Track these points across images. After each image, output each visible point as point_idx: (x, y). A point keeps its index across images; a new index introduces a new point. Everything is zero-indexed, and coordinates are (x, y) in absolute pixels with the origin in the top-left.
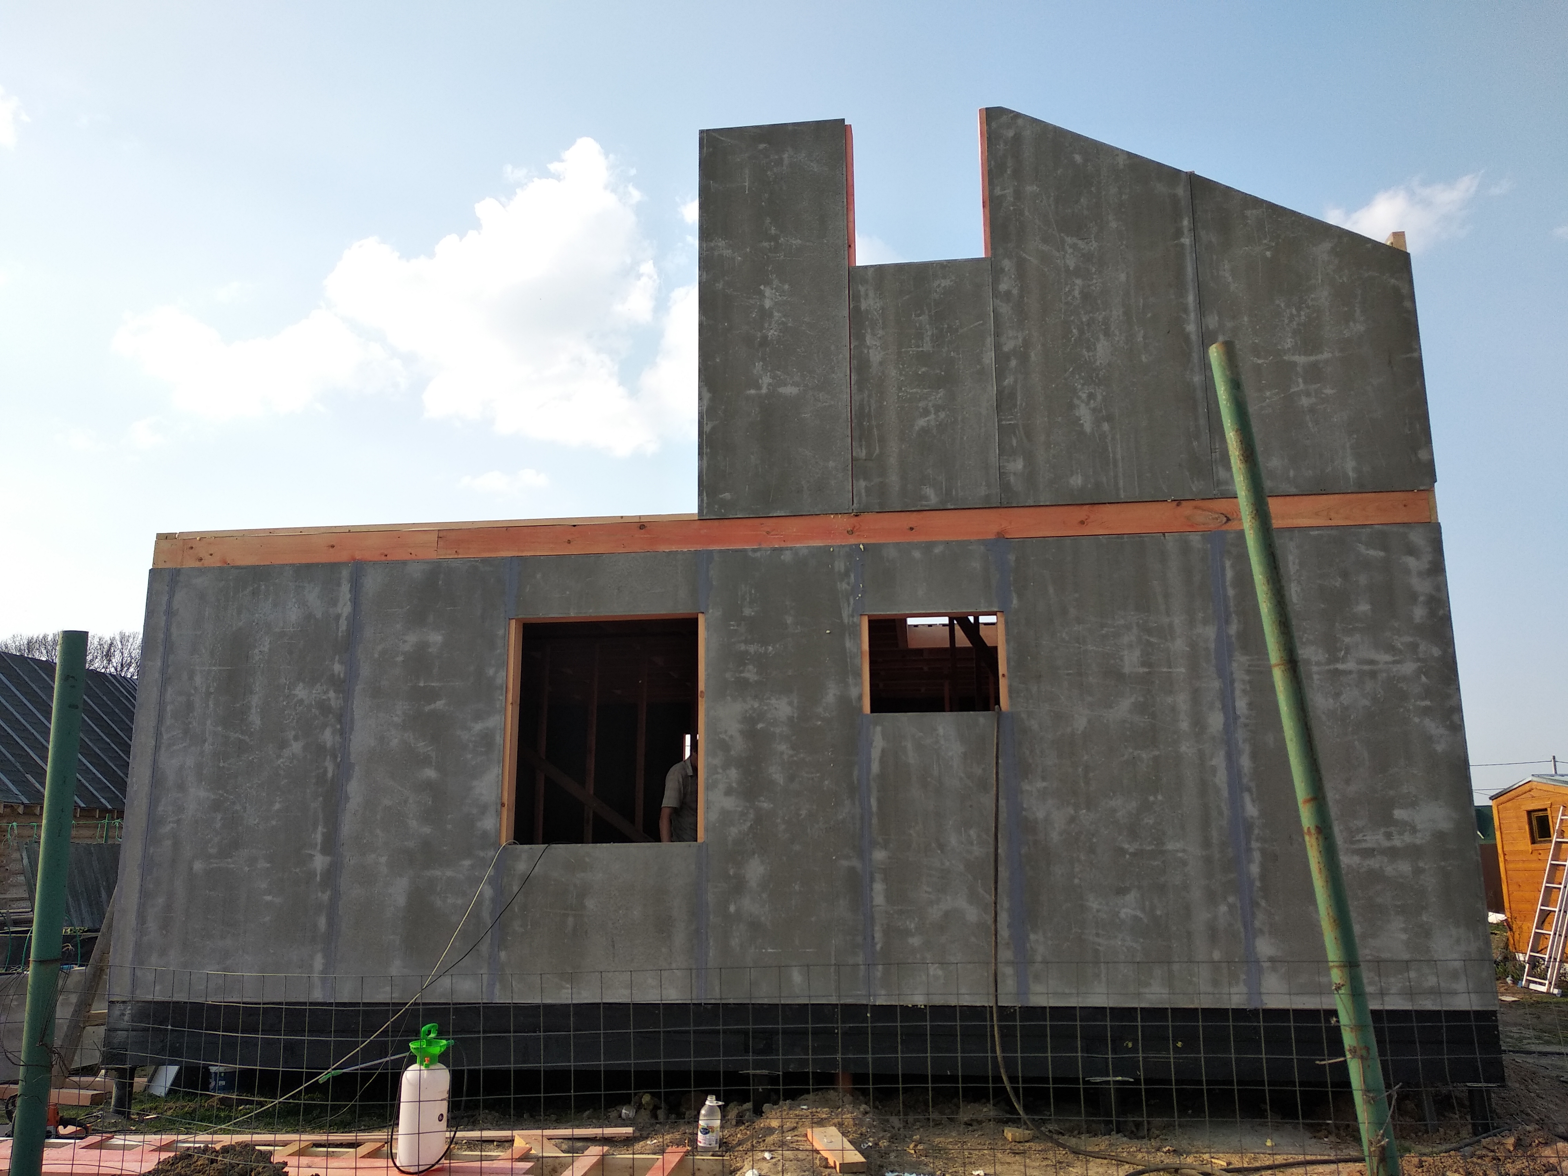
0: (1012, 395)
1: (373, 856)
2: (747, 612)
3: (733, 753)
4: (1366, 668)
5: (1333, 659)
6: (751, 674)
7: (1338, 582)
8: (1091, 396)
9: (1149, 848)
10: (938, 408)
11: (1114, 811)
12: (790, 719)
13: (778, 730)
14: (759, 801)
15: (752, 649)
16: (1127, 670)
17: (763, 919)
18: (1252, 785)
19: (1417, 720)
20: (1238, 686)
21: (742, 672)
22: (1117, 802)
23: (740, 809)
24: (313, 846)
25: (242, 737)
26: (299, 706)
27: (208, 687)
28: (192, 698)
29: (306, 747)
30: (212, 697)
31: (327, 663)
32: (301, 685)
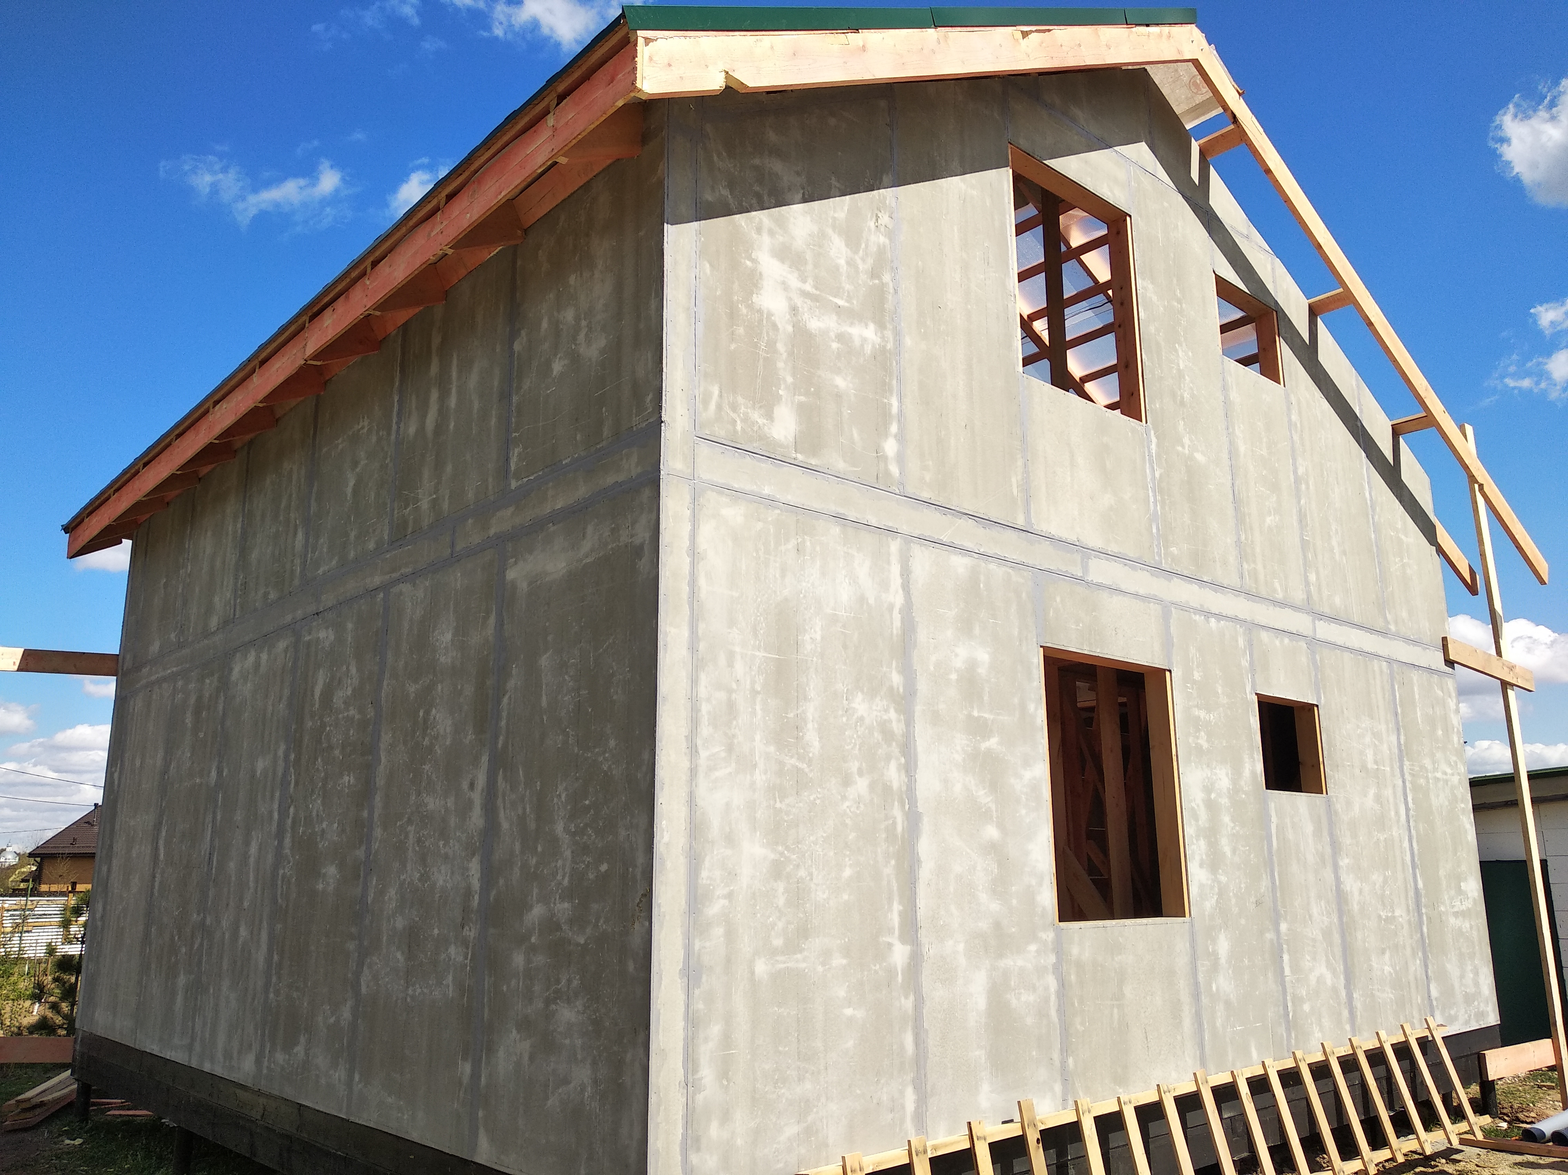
0: (1306, 515)
1: (951, 942)
2: (1196, 675)
5: (1434, 769)
6: (1203, 741)
9: (1390, 915)
10: (1275, 511)
11: (1375, 884)
12: (1229, 790)
13: (1223, 801)
14: (1219, 874)
15: (1202, 715)
16: (1369, 766)
17: (1232, 996)
18: (1419, 863)
20: (1408, 785)
21: (1198, 738)
22: (1375, 877)
24: (891, 931)
25: (800, 765)
26: (861, 726)
27: (753, 682)
28: (734, 696)
29: (872, 787)
30: (759, 698)
31: (884, 669)
32: (860, 696)
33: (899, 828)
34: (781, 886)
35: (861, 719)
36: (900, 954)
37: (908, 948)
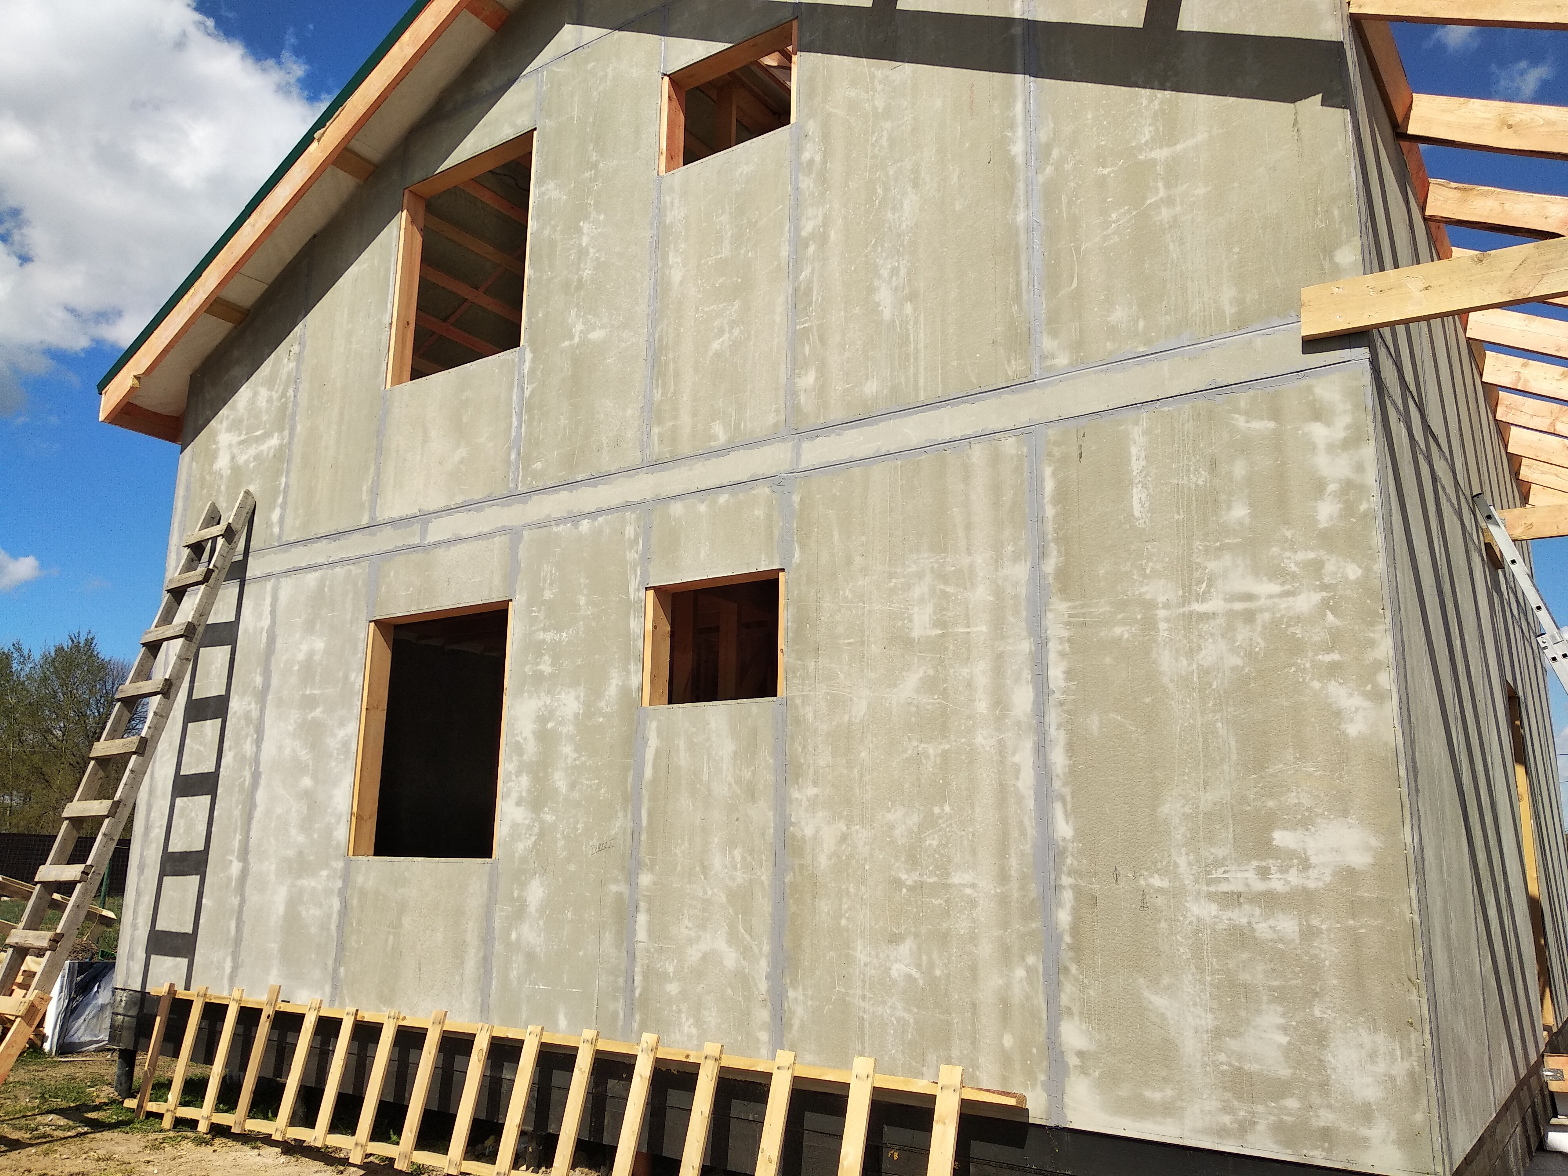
0: (808, 291)
3: (525, 757)
4: (1238, 606)
6: (546, 667)
10: (733, 324)
15: (549, 636)
16: (915, 634)
18: (1067, 791)
20: (1053, 647)
21: (538, 664)
22: (895, 815)
23: (527, 822)
24: (233, 852)
25: (200, 748)
26: (234, 718)
31: (253, 675)
32: (236, 698)
33: (247, 783)
35: (236, 712)
36: (236, 868)
37: (241, 865)
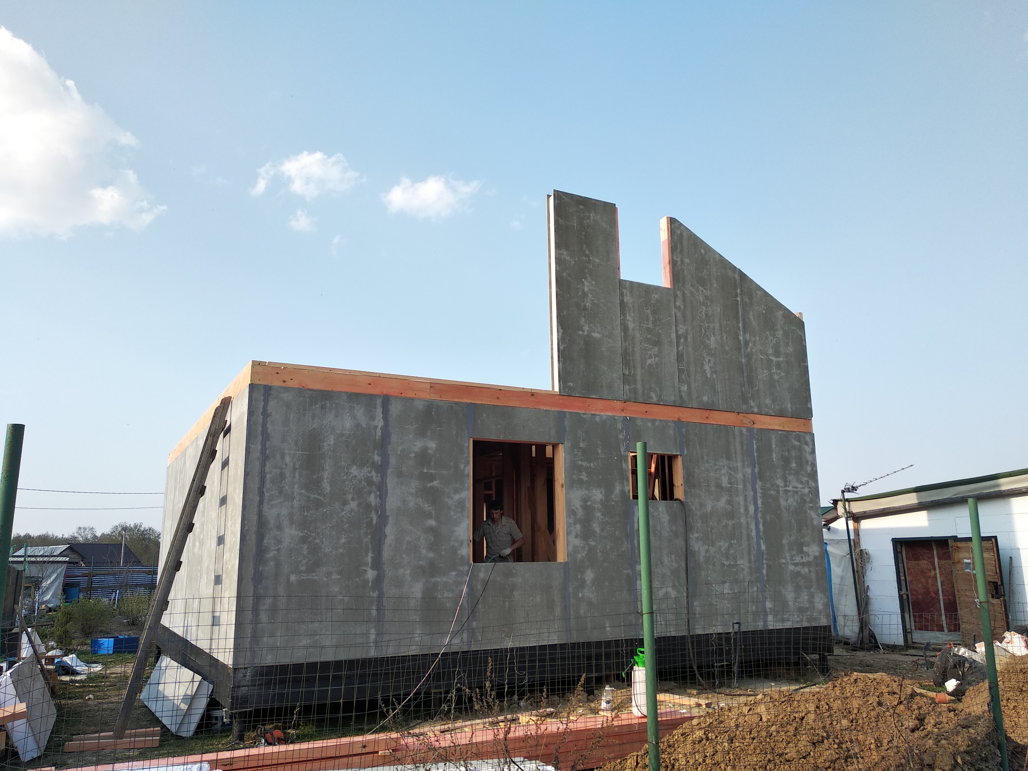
0: (682, 355)
1: (402, 570)
2: (582, 445)
4: (795, 489)
5: (786, 486)
6: (584, 477)
7: (787, 454)
8: (709, 361)
9: (732, 563)
10: (656, 356)
11: (721, 547)
12: (601, 500)
13: (596, 506)
14: (590, 541)
15: (584, 464)
16: (724, 485)
17: (593, 600)
18: (763, 536)
19: (809, 511)
20: (759, 494)
21: (580, 475)
22: (721, 543)
23: (581, 545)
24: (366, 565)
25: (319, 497)
26: (354, 480)
27: (294, 464)
28: (284, 471)
29: (359, 505)
30: (297, 471)
31: (370, 454)
32: (355, 467)
33: (374, 522)
34: (305, 547)
35: (355, 476)
36: (371, 574)
37: (375, 573)
